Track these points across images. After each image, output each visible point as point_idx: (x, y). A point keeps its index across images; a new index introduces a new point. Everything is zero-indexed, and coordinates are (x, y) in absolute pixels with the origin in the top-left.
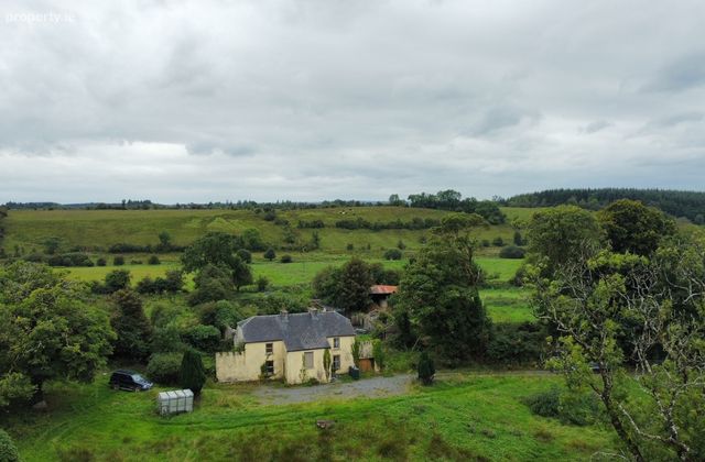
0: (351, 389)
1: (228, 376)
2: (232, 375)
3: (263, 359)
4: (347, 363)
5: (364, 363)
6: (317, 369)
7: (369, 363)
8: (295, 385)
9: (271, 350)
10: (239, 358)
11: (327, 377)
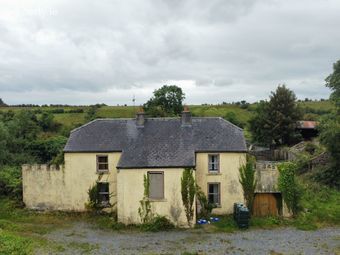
0: (225, 246)
1: (39, 201)
2: (46, 200)
3: (93, 179)
4: (232, 198)
5: (265, 201)
6: (170, 202)
7: (273, 201)
8: (132, 227)
9: (106, 167)
10: (55, 175)
11: (189, 218)
